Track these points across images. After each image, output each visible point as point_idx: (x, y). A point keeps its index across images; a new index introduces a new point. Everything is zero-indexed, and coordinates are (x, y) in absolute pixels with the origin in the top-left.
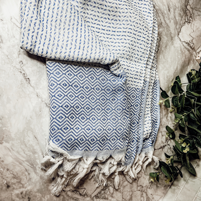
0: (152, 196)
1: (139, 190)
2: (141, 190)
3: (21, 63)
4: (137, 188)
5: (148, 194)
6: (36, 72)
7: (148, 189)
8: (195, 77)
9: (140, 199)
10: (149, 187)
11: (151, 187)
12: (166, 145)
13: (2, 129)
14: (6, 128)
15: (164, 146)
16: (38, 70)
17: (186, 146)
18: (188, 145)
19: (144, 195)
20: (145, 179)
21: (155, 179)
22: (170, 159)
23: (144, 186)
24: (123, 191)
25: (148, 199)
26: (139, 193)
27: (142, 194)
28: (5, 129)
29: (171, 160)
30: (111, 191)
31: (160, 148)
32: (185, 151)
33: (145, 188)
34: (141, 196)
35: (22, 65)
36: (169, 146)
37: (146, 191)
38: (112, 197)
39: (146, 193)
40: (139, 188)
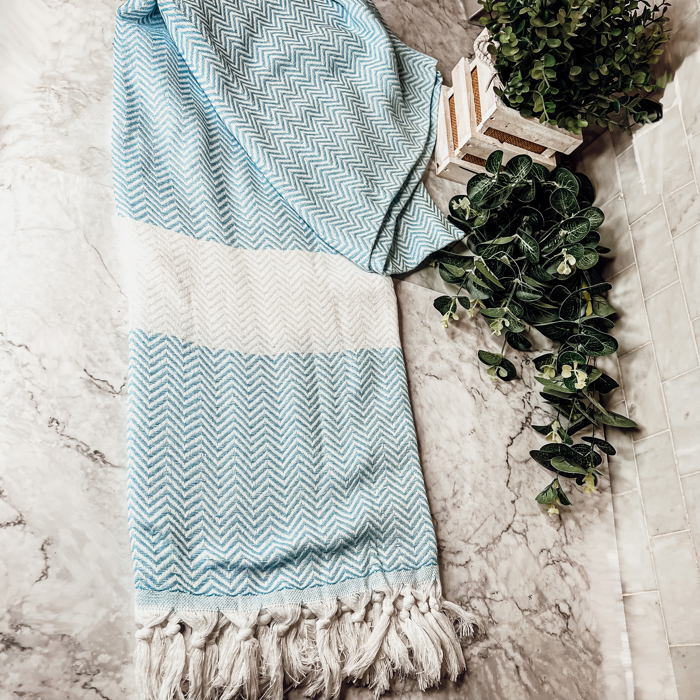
0: (585, 556)
1: (548, 564)
2: (550, 562)
3: (54, 423)
4: (539, 563)
5: (573, 559)
6: (106, 424)
7: (565, 547)
8: (474, 211)
9: (565, 585)
10: (564, 540)
11: (569, 537)
12: (530, 414)
13: (109, 622)
14: (118, 614)
15: (527, 418)
16: (108, 417)
18: (575, 366)
19: (566, 566)
20: (541, 526)
21: (558, 502)
22: (555, 432)
23: (550, 545)
24: (511, 591)
26: (551, 570)
27: (559, 569)
28: (117, 618)
29: (558, 432)
30: (481, 612)
31: (522, 429)
33: (554, 549)
34: (562, 577)
35: (60, 428)
36: (539, 411)
37: (564, 556)
38: (494, 623)
39: (566, 560)
40: (543, 559)
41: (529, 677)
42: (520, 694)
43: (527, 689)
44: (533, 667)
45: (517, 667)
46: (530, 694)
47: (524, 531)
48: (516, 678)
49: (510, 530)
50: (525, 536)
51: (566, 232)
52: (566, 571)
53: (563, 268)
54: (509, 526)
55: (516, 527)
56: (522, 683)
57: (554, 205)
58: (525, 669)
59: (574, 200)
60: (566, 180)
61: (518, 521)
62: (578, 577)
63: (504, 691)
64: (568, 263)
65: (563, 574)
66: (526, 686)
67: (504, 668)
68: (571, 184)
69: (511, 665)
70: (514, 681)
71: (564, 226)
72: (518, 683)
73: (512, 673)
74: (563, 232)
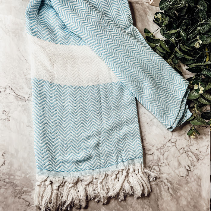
0: (199, 150)
1: (183, 153)
2: (184, 152)
3: (5, 112)
4: (180, 153)
5: (193, 151)
6: (23, 111)
7: (190, 147)
9: (189, 160)
10: (190, 144)
11: (192, 143)
13: (26, 178)
14: (29, 175)
16: (24, 109)
17: (198, 87)
18: (200, 84)
19: (190, 154)
20: (182, 140)
22: (195, 108)
23: (184, 146)
24: (168, 162)
25: (196, 156)
26: (184, 155)
27: (187, 154)
28: (29, 176)
30: (157, 170)
32: (201, 92)
33: (186, 148)
34: (188, 157)
35: (7, 114)
37: (190, 150)
38: (161, 174)
39: (190, 151)
40: (181, 151)
41: (173, 191)
42: (169, 197)
43: (171, 195)
44: (174, 188)
45: (168, 188)
46: (172, 197)
47: (175, 142)
48: (167, 191)
49: (170, 142)
50: (175, 143)
51: (200, 28)
52: (190, 155)
53: (197, 45)
54: (170, 140)
55: (172, 140)
56: (170, 193)
57: (196, 16)
58: (171, 189)
59: (205, 13)
60: (202, 4)
61: (173, 138)
62: (194, 157)
63: (163, 196)
64: (199, 42)
65: (188, 156)
66: (171, 194)
67: (164, 188)
68: (204, 6)
69: (166, 187)
70: (167, 192)
71: (200, 26)
72: (168, 193)
73: (166, 190)
74: (199, 28)
